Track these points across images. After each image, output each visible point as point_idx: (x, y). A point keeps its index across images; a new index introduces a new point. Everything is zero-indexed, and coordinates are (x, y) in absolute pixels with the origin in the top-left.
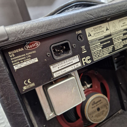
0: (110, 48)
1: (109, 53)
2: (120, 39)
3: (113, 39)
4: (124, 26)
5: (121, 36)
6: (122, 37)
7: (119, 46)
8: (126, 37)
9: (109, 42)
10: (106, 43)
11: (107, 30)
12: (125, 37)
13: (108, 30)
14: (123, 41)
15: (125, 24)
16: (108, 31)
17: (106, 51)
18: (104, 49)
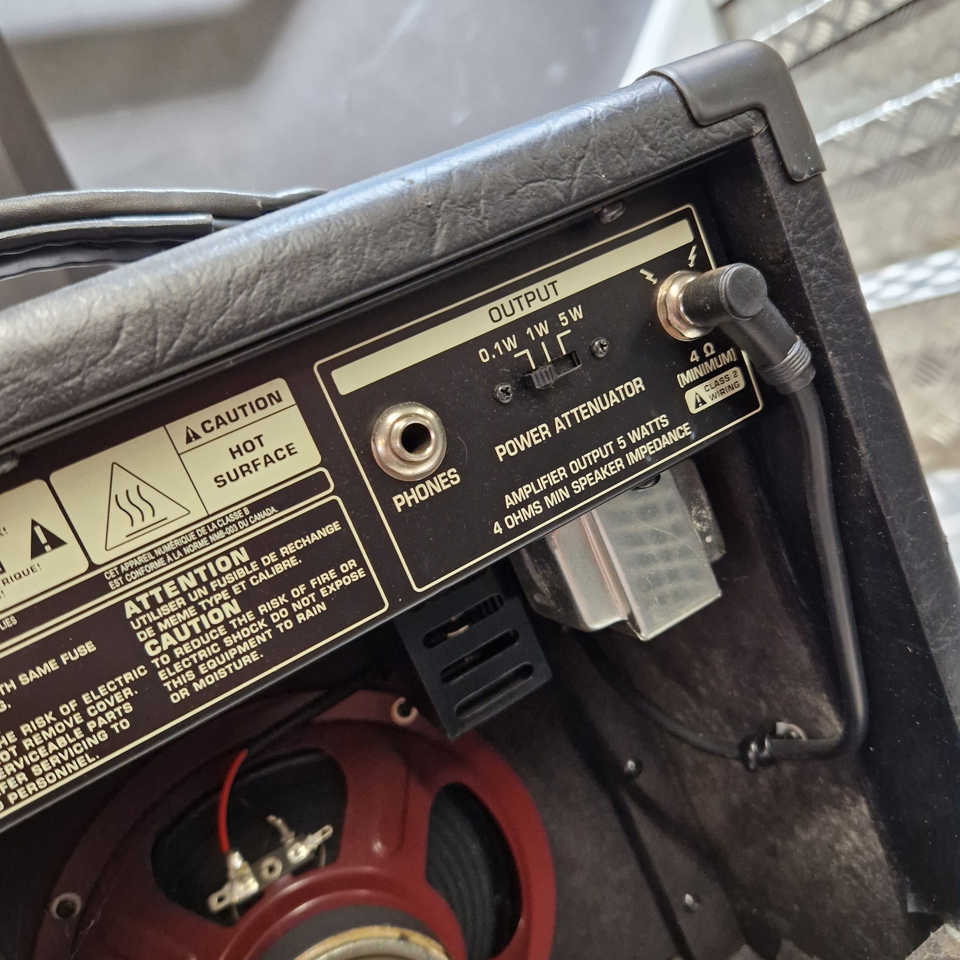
0: (101, 706)
1: (97, 751)
2: (224, 595)
3: (131, 609)
4: (244, 470)
5: (223, 565)
6: (241, 573)
7: (212, 664)
8: (293, 562)
9: (89, 647)
10: (51, 666)
11: (37, 549)
12: (278, 569)
13: (55, 542)
14: (262, 609)
15: (259, 453)
16: (51, 555)
17: (62, 742)
18: (25, 729)
